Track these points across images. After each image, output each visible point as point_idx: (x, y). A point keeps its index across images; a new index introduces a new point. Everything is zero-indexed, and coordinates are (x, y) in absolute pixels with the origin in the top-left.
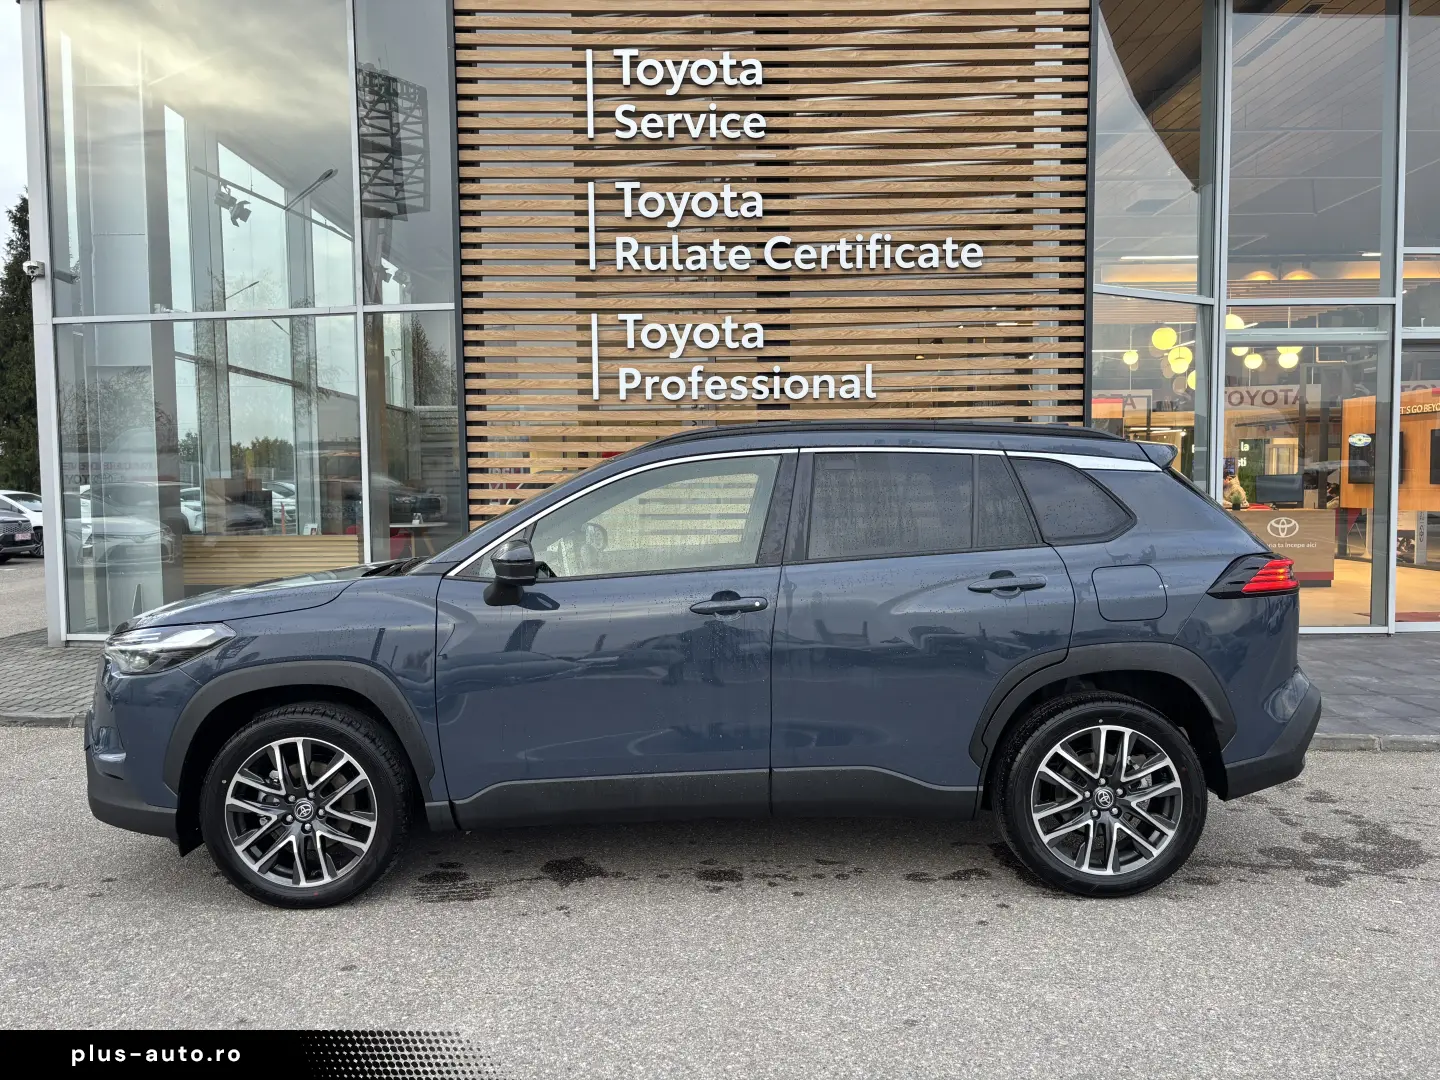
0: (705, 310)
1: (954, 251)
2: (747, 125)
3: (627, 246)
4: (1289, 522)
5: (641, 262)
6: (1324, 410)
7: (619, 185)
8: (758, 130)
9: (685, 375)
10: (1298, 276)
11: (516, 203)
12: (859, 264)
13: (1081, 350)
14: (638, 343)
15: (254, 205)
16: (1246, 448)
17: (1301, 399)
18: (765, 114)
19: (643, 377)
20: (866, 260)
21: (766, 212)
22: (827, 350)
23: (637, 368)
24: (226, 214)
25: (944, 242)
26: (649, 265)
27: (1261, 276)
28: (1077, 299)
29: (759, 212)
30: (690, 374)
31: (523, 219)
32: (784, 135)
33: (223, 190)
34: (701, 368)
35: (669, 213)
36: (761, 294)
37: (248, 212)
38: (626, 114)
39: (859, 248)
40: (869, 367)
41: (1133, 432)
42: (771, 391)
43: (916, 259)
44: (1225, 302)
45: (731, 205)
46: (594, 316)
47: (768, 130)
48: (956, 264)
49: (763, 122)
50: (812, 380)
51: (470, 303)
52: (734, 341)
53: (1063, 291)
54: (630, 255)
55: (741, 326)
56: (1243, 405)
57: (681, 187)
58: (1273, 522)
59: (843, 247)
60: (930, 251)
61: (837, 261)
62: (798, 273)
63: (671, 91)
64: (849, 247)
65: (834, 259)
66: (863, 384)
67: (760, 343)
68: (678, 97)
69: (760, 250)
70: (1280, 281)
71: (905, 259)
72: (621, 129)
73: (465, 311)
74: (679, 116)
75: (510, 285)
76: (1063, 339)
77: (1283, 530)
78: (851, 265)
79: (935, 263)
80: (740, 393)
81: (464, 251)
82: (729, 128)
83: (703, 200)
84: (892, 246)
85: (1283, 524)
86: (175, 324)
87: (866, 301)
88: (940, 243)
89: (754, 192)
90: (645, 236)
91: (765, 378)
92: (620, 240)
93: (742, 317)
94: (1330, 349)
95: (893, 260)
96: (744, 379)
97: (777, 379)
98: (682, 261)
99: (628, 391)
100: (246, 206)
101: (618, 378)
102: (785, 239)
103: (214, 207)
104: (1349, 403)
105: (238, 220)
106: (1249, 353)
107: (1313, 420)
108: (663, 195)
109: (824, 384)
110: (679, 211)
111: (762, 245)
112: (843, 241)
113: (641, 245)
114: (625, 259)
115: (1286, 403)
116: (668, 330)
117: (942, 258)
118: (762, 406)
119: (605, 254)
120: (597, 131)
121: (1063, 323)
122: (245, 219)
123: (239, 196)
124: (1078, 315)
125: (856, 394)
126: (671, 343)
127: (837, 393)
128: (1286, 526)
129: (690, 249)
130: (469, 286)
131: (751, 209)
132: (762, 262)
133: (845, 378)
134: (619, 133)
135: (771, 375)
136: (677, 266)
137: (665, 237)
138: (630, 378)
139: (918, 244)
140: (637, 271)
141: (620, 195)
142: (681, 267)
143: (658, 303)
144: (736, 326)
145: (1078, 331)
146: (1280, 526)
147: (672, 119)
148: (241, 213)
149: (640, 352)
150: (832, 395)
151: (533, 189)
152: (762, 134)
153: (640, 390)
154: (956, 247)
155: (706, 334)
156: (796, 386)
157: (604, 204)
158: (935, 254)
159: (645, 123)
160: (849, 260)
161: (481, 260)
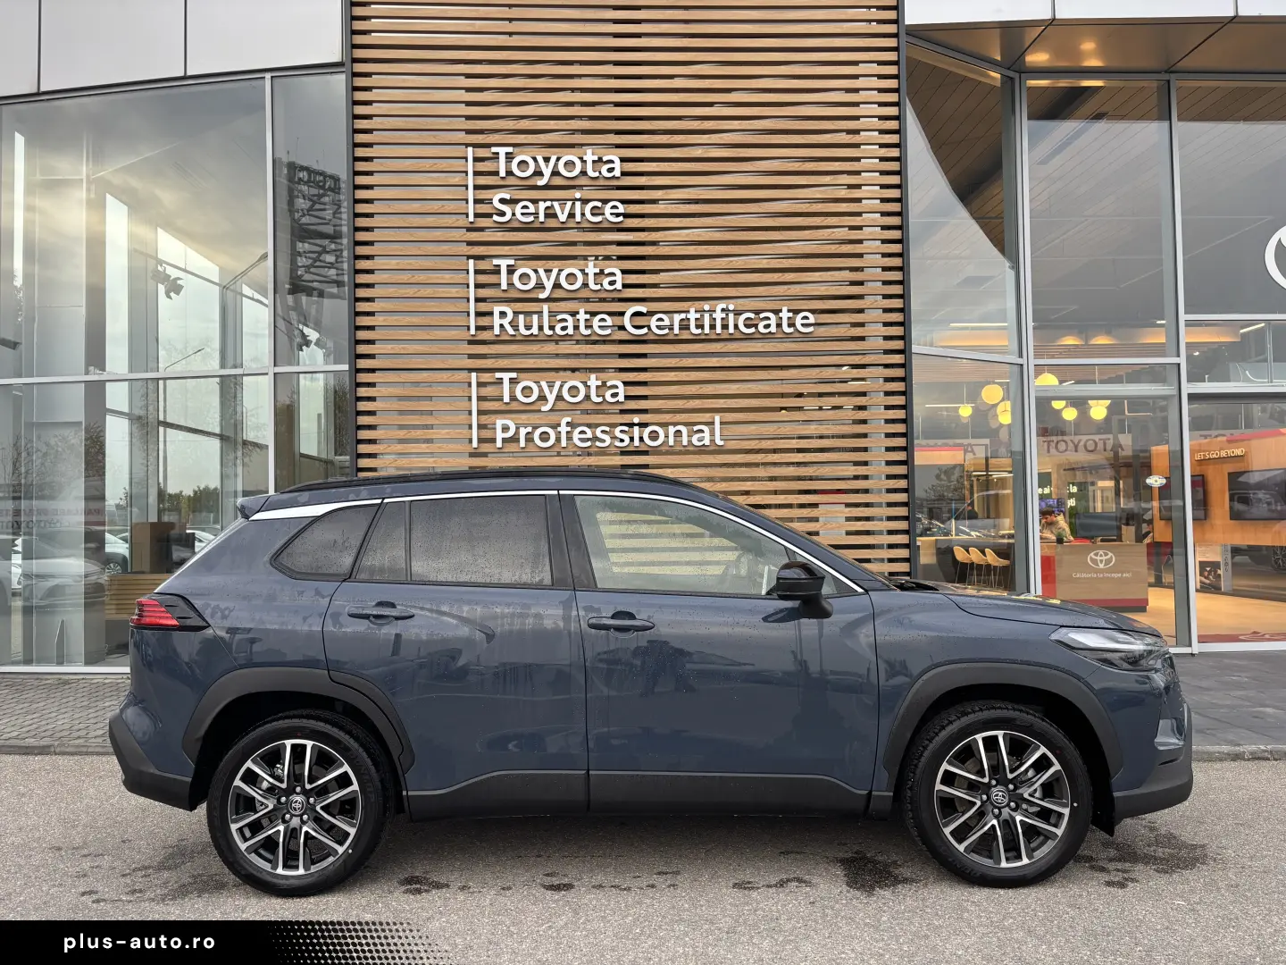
0: (573, 370)
1: (789, 318)
2: (608, 210)
3: (503, 314)
4: (1106, 554)
5: (516, 328)
6: (1135, 457)
7: (496, 262)
8: (618, 215)
9: (555, 426)
10: (1101, 340)
11: (405, 277)
12: (707, 330)
13: (903, 403)
14: (513, 398)
15: (187, 281)
16: (1074, 489)
17: (1117, 447)
18: (623, 202)
19: (517, 428)
20: (713, 327)
21: (625, 286)
22: (680, 404)
23: (512, 419)
24: (161, 288)
25: (781, 311)
26: (523, 331)
27: (1070, 341)
28: (898, 359)
29: (619, 286)
30: (559, 425)
31: (410, 291)
32: (641, 219)
33: (159, 268)
34: (569, 419)
35: (540, 286)
36: (622, 356)
37: (181, 287)
38: (502, 201)
39: (707, 316)
40: (717, 419)
41: (975, 476)
42: (632, 439)
43: (756, 326)
44: (1033, 362)
45: (595, 279)
46: (474, 375)
47: (626, 216)
48: (791, 330)
49: (621, 209)
50: (668, 430)
51: (362, 364)
52: (598, 396)
53: (887, 352)
54: (506, 322)
55: (604, 383)
56: (1067, 452)
57: (550, 264)
58: (1092, 554)
59: (693, 316)
60: (768, 318)
61: (687, 328)
62: (652, 337)
63: (542, 182)
64: (698, 316)
65: (684, 326)
66: (712, 434)
67: (621, 398)
68: (547, 187)
69: (621, 318)
70: (1086, 344)
71: (747, 326)
72: (497, 214)
73: (358, 371)
74: (549, 203)
75: (398, 348)
76: (887, 394)
77: (1101, 561)
78: (699, 331)
79: (773, 329)
80: (604, 441)
81: (358, 319)
82: (593, 214)
83: (569, 275)
84: (735, 315)
85: (1101, 556)
86: (107, 384)
87: (713, 362)
88: (777, 312)
89: (614, 268)
90: (519, 306)
91: (626, 428)
92: (497, 309)
93: (603, 376)
94: (1137, 403)
95: (736, 326)
96: (607, 429)
97: (636, 429)
98: (552, 328)
99: (504, 440)
100: (179, 282)
101: (495, 429)
102: (642, 308)
103: (151, 283)
104: (1154, 449)
105: (172, 294)
106: (1066, 407)
107: (1128, 465)
108: (536, 271)
109: (678, 433)
110: (549, 285)
111: (622, 314)
112: (692, 310)
113: (516, 313)
114: (502, 326)
115: (1105, 450)
116: (540, 387)
117: (779, 325)
118: (624, 453)
119: (484, 321)
120: (477, 215)
121: (887, 380)
122: (178, 293)
123: (173, 273)
124: (899, 373)
125: (707, 442)
126: (542, 398)
127: (690, 442)
128: (1104, 558)
129: (559, 317)
130: (362, 349)
131: (612, 283)
132: (622, 328)
133: (696, 428)
134: (496, 218)
135: (631, 425)
136: (547, 331)
137: (537, 307)
138: (506, 429)
139: (757, 312)
140: (512, 336)
141: (497, 271)
142: (551, 333)
143: (530, 363)
144: (599, 383)
145: (900, 386)
146: (1099, 558)
147: (542, 205)
148: (174, 288)
149: (515, 406)
150: (685, 443)
151: (420, 266)
152: (621, 218)
153: (515, 439)
154: (791, 315)
155: (574, 390)
156: (654, 435)
157: (483, 279)
158: (773, 322)
159: (518, 209)
160: (697, 327)
161: (374, 326)
